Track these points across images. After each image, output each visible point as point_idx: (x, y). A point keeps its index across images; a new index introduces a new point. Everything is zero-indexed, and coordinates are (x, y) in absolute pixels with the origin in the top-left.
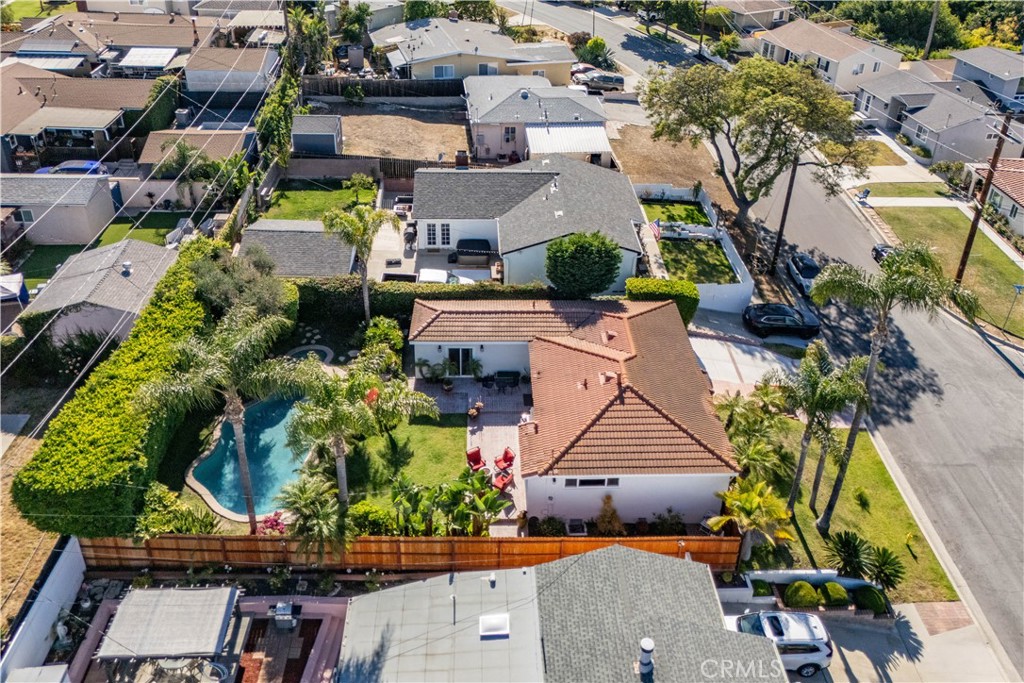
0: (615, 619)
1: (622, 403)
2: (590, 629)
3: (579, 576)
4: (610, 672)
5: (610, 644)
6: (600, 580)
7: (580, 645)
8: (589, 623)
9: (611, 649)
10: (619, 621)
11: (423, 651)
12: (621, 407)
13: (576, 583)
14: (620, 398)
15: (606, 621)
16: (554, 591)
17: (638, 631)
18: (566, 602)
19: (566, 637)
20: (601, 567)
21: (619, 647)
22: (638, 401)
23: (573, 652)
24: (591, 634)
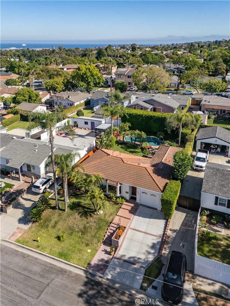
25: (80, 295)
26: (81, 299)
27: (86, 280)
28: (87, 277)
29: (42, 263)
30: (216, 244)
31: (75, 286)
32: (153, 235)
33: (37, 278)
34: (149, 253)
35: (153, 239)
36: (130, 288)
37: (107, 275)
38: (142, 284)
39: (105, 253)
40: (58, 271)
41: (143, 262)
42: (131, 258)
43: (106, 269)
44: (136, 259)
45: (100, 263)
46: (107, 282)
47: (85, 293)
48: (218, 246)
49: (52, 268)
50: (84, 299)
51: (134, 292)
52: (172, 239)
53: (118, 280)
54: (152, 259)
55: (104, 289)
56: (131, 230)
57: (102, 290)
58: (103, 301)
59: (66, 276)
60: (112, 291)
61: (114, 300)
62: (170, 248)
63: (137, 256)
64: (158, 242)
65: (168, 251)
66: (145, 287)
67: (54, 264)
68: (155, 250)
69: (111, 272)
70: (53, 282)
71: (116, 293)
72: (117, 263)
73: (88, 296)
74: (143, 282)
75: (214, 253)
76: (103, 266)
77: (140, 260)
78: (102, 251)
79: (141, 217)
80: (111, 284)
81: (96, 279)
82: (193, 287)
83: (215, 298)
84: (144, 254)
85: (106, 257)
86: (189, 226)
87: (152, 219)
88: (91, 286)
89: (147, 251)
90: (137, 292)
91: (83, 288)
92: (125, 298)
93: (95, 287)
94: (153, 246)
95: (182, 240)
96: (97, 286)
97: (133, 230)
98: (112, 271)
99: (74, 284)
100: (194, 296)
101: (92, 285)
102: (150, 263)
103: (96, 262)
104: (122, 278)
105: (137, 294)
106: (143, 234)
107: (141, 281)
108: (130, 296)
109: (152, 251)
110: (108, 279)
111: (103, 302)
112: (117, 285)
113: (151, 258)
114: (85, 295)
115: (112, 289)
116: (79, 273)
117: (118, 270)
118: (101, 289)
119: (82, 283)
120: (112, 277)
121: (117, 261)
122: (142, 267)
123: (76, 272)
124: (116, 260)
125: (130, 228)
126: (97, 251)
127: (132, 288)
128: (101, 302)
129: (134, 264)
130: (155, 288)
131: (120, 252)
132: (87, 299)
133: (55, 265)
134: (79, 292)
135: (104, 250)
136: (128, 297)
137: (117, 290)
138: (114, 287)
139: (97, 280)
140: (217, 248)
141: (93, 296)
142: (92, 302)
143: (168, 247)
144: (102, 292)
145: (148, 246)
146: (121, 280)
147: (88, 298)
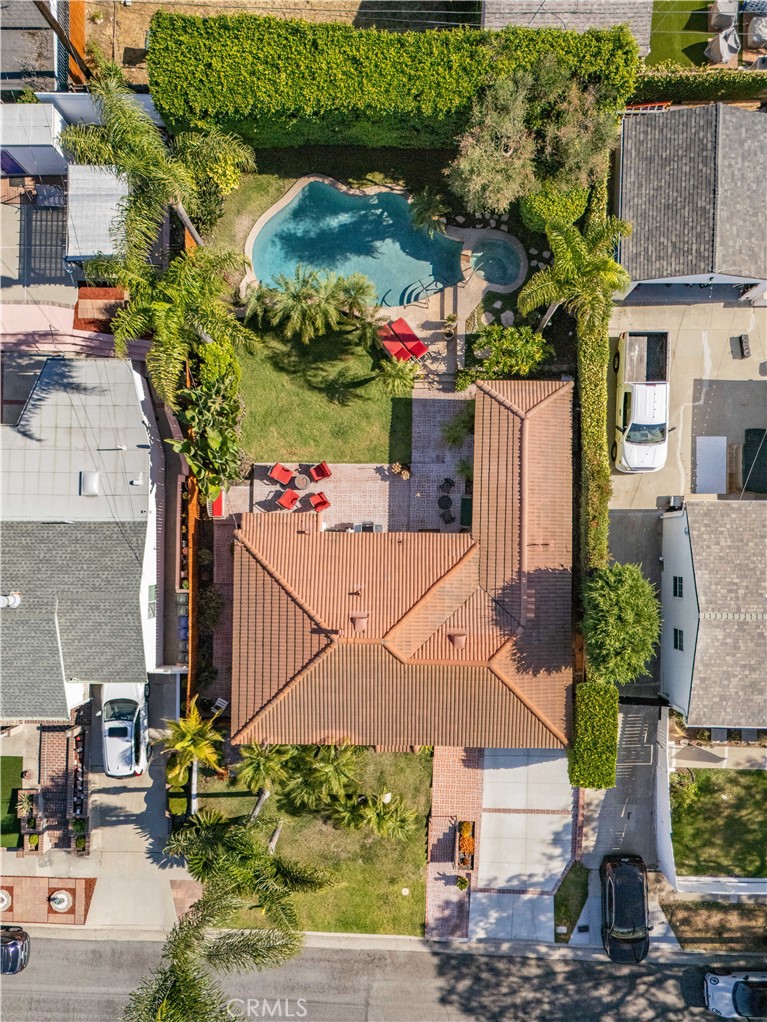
0: (66, 584)
1: (313, 631)
2: (65, 562)
3: (121, 559)
4: (20, 573)
5: (45, 576)
6: (110, 577)
7: (54, 552)
8: (70, 563)
9: (39, 576)
10: (62, 587)
11: (75, 424)
12: (308, 629)
13: (115, 556)
14: (318, 630)
15: (66, 576)
16: (115, 536)
17: (45, 600)
18: (99, 546)
19: (67, 542)
20: (122, 580)
21: (38, 583)
22: (315, 650)
23: (51, 546)
24: (60, 563)
25: (444, 1001)
26: (450, 1009)
27: (435, 960)
28: (435, 954)
29: (317, 956)
30: (709, 806)
31: (423, 984)
32: (548, 812)
33: (331, 998)
34: (551, 858)
35: (551, 823)
36: (531, 944)
37: (474, 932)
38: (555, 931)
39: (446, 884)
40: (366, 962)
41: (542, 880)
42: (510, 880)
43: (467, 922)
44: (525, 878)
45: (447, 913)
46: (481, 946)
47: (452, 991)
48: (715, 813)
49: (346, 961)
50: (457, 1005)
51: (543, 949)
52: (597, 806)
53: (501, 935)
54: (563, 869)
55: (483, 967)
56: (487, 814)
57: (481, 970)
58: (493, 994)
59: (389, 969)
60: (501, 965)
61: (514, 985)
62: (599, 830)
63: (524, 872)
64: (566, 826)
65: (595, 838)
66: (565, 934)
67: (343, 948)
68: (562, 847)
69: (481, 924)
70: (373, 994)
71: (512, 966)
72: (484, 901)
73: (461, 996)
74: (556, 925)
75: (706, 836)
76: (459, 917)
77: (535, 879)
78: (436, 879)
79: (502, 770)
80: (493, 949)
81: (455, 950)
82: (660, 903)
83: (704, 913)
84: (539, 862)
85: (454, 894)
86: (637, 757)
87: (532, 764)
88: (455, 973)
89: (544, 854)
90: (549, 947)
91: (441, 982)
92: (533, 971)
93: (465, 970)
94: (557, 840)
95: (623, 803)
96: (468, 967)
97: (494, 814)
98: (481, 921)
99: (417, 980)
100: (665, 920)
101: (454, 968)
102: (559, 880)
103: (438, 915)
104: (509, 929)
105: (551, 952)
106: (523, 815)
107: (552, 923)
108: (541, 963)
109: (557, 851)
110: (480, 941)
111: (494, 998)
112: (505, 947)
113: (558, 867)
114: (454, 997)
115: (499, 961)
116: (414, 950)
117: (494, 915)
118: (477, 970)
119: (433, 972)
120: (486, 933)
121: (485, 897)
122: (543, 893)
123: (405, 949)
124: (479, 895)
125: (485, 810)
126: (424, 887)
127: (539, 942)
128: (491, 998)
129: (524, 892)
130: (584, 929)
131: (482, 875)
132: (462, 1005)
133: (349, 951)
134: (438, 995)
135: (438, 876)
136: (539, 966)
137: (510, 959)
138: (500, 953)
139: (459, 952)
140: (712, 819)
141: (472, 993)
142: (474, 1004)
143: (593, 829)
144: (484, 975)
145: (543, 841)
146: (508, 933)
147: (463, 1001)
